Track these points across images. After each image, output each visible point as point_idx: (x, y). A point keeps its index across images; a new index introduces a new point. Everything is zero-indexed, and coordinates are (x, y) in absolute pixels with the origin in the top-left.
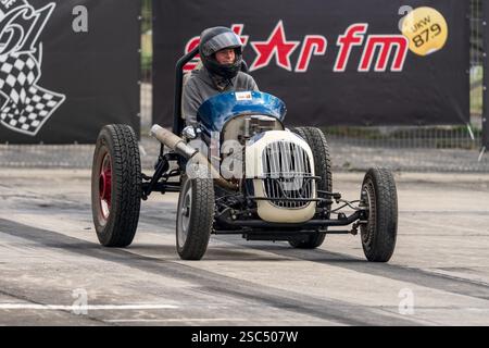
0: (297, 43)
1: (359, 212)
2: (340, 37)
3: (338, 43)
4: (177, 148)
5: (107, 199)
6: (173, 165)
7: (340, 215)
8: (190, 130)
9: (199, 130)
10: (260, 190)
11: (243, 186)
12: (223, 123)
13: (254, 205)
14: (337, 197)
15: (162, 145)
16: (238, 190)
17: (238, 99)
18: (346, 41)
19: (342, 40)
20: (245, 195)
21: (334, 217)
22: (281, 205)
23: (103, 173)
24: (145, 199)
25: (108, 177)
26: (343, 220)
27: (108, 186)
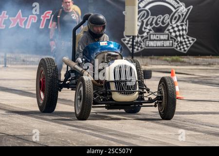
0: (26, 18)
1: (158, 97)
2: (42, 16)
3: (41, 18)
4: (74, 68)
5: (43, 91)
6: (73, 75)
7: (149, 98)
8: (80, 60)
9: (84, 60)
10: (113, 87)
11: (105, 85)
12: (95, 56)
13: (111, 94)
14: (148, 90)
15: (68, 66)
16: (103, 87)
17: (101, 45)
18: (44, 17)
19: (43, 17)
20: (106, 89)
21: (146, 99)
22: (123, 94)
23: (41, 79)
24: (60, 91)
25: (44, 81)
26: (150, 101)
27: (44, 85)
